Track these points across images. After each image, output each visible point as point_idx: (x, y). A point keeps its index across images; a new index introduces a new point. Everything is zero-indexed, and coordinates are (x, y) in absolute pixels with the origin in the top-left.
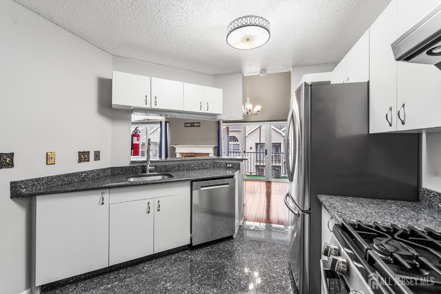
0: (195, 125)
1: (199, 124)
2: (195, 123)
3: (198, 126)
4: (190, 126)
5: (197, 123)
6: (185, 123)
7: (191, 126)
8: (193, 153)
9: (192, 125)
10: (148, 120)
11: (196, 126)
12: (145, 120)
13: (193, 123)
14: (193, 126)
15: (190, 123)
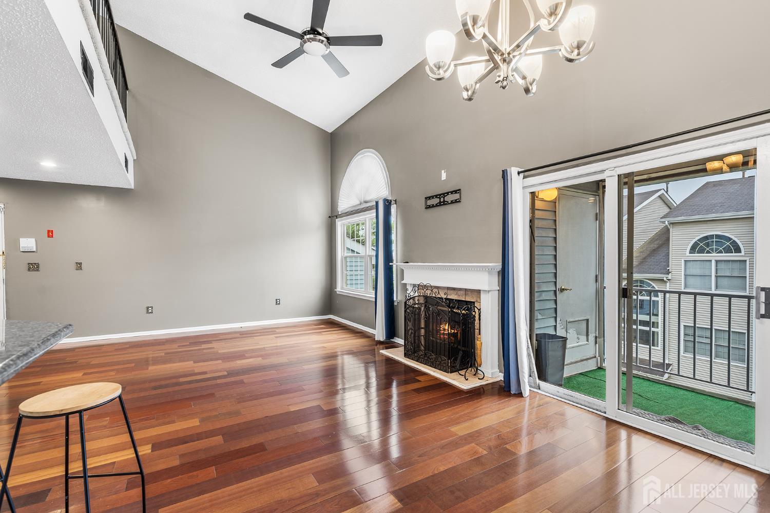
0: (449, 198)
1: (457, 196)
2: (448, 194)
3: (456, 201)
4: (436, 206)
5: (452, 192)
6: (426, 198)
7: (440, 204)
9: (442, 200)
11: (452, 202)
13: (444, 195)
14: (444, 203)
15: (437, 196)
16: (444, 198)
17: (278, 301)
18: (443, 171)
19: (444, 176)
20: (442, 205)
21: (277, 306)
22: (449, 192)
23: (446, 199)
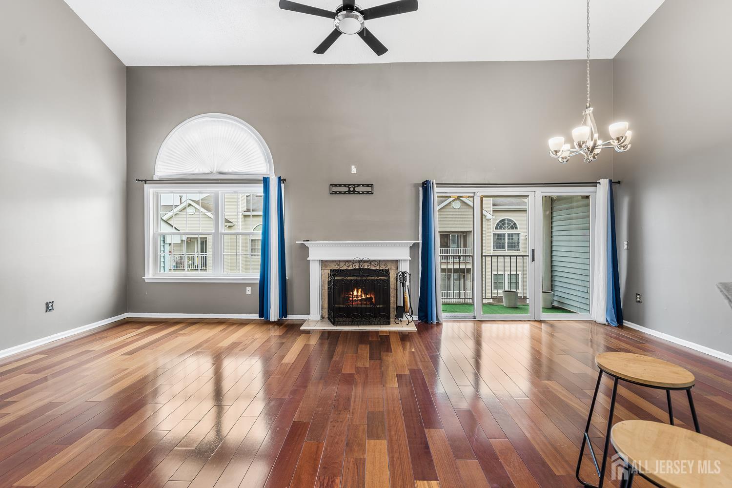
0: (360, 189)
1: (369, 189)
2: (359, 185)
3: (368, 193)
4: (345, 193)
5: (363, 185)
6: (331, 185)
7: (349, 192)
8: (365, 262)
9: (352, 189)
10: (221, 173)
11: (363, 193)
12: (211, 173)
13: (355, 186)
14: (354, 192)
15: (345, 185)
16: (354, 188)
17: (50, 305)
18: (353, 167)
19: (354, 170)
20: (351, 193)
21: (49, 313)
22: (360, 185)
23: (356, 189)
